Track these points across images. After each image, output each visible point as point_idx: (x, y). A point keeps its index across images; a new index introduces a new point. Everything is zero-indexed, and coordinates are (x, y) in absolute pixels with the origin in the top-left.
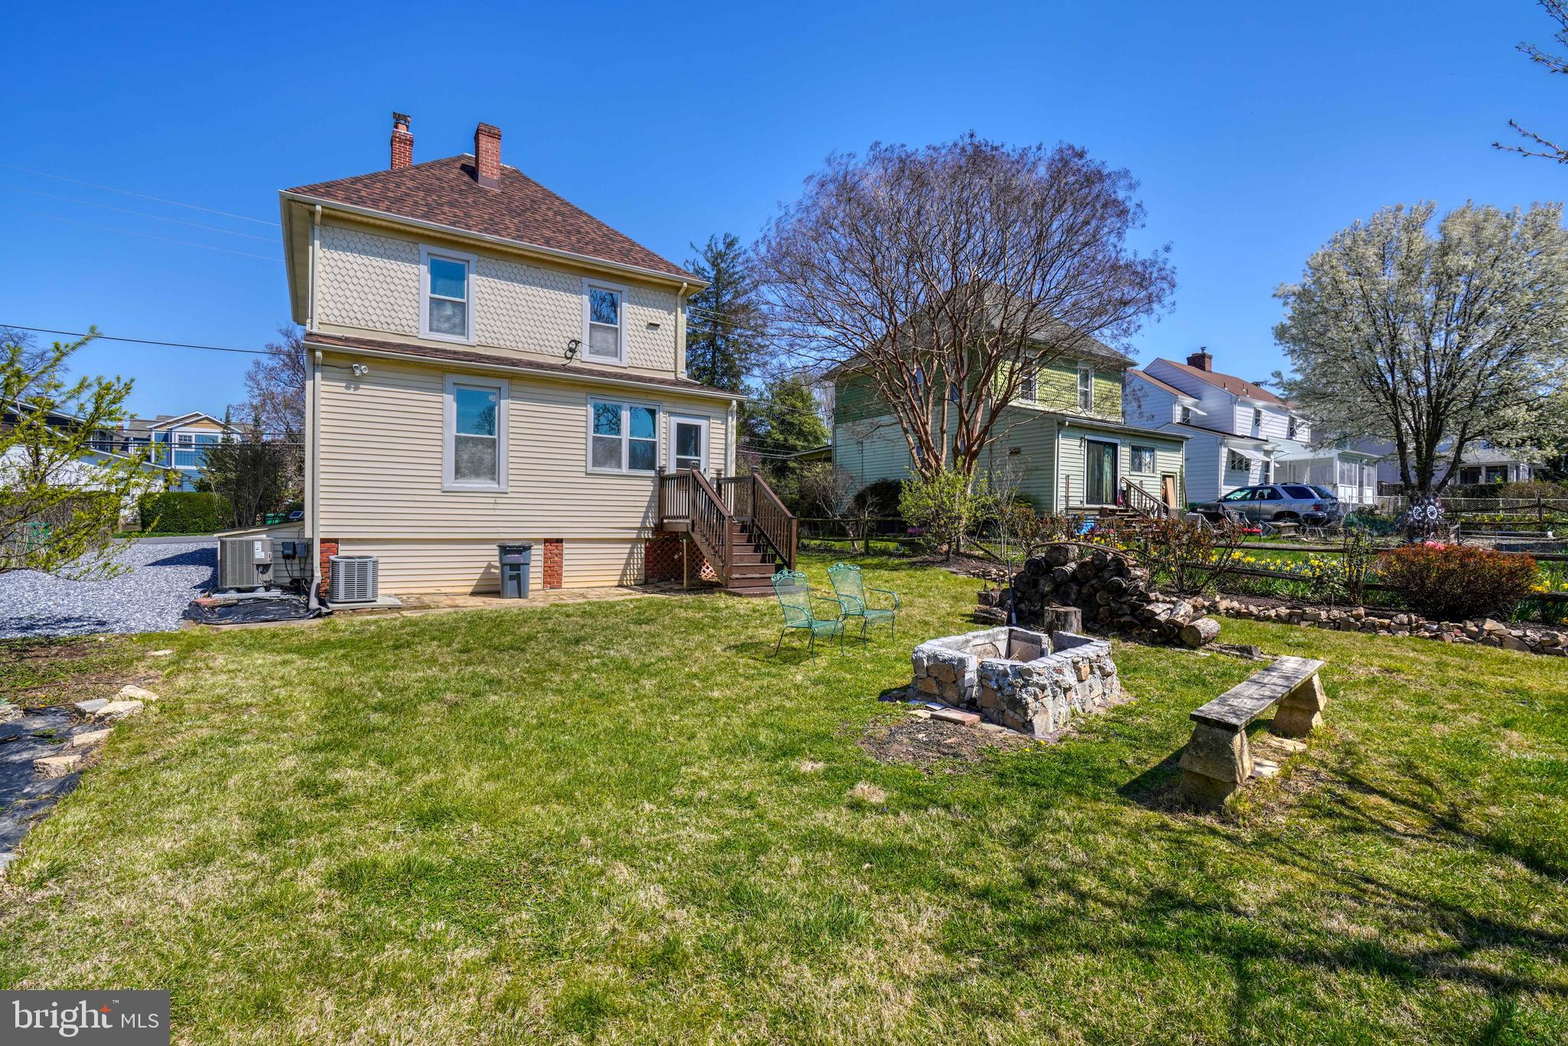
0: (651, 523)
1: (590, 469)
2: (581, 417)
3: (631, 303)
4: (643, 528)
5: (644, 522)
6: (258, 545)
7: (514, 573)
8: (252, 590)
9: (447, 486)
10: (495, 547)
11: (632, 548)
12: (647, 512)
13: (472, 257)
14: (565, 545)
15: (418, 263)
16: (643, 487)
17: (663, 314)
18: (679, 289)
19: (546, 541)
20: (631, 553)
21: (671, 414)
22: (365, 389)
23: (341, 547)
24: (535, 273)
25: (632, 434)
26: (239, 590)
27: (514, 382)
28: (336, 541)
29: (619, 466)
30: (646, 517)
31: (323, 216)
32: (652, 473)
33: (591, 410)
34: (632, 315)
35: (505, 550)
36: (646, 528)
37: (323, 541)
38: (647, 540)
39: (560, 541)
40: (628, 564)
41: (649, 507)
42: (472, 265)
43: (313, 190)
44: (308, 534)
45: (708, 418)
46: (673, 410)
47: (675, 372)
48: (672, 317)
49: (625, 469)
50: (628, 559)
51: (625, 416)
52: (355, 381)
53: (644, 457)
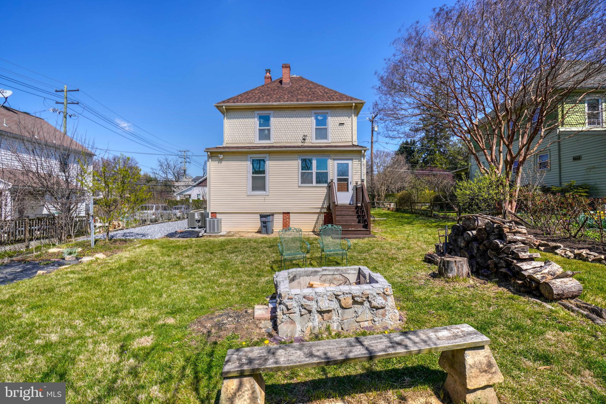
0: (326, 206)
1: (300, 184)
2: (296, 165)
3: (332, 116)
4: (322, 208)
5: (323, 205)
6: (196, 214)
7: (265, 225)
8: (195, 228)
9: (249, 193)
10: (258, 215)
11: (319, 216)
12: (324, 201)
13: (272, 112)
14: (291, 215)
15: (254, 118)
16: (322, 191)
17: (346, 118)
18: (352, 106)
19: (283, 213)
20: (318, 218)
21: (334, 159)
22: (224, 163)
23: (217, 215)
24: (295, 112)
25: (317, 169)
26: (192, 228)
27: (271, 154)
28: (216, 213)
29: (312, 183)
30: (324, 203)
31: (226, 109)
32: (326, 185)
33: (300, 162)
34: (332, 121)
35: (262, 216)
36: (323, 208)
37: (212, 213)
38: (325, 213)
39: (289, 213)
40: (317, 222)
41: (325, 199)
42: (272, 115)
43: (224, 102)
44: (208, 211)
45: (352, 159)
46: (335, 158)
47: (352, 142)
48: (350, 119)
49: (314, 184)
50: (317, 221)
51: (314, 162)
52: (220, 161)
53: (322, 178)
